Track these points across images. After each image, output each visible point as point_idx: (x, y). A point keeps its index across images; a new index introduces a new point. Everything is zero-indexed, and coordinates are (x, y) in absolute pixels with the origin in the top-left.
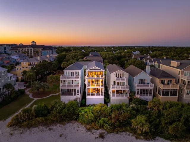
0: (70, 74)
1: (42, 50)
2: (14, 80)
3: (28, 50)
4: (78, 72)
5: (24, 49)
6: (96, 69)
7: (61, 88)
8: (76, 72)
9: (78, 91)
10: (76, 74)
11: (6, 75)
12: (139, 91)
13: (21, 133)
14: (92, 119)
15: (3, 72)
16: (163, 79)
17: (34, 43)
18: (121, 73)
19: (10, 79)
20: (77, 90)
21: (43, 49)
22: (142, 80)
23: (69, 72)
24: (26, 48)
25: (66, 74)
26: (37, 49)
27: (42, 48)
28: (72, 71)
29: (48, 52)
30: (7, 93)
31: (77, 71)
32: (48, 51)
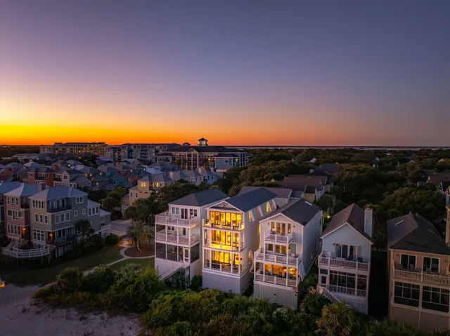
0: (180, 214)
1: (217, 156)
2: (101, 215)
3: (189, 155)
4: (196, 211)
5: (183, 153)
6: (227, 206)
7: (156, 241)
8: (191, 210)
9: (187, 251)
10: (191, 214)
11: (85, 205)
12: (328, 276)
13: (38, 313)
14: (166, 319)
15: (78, 199)
16: (409, 253)
17: (204, 143)
18: (284, 222)
19: (94, 213)
20: (184, 249)
21: (219, 155)
22: (345, 247)
23: (177, 209)
24: (187, 153)
25: (173, 212)
26: (206, 154)
27: (217, 154)
28: (184, 207)
29: (226, 161)
30: (79, 239)
31: (194, 208)
32: (228, 158)
